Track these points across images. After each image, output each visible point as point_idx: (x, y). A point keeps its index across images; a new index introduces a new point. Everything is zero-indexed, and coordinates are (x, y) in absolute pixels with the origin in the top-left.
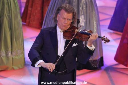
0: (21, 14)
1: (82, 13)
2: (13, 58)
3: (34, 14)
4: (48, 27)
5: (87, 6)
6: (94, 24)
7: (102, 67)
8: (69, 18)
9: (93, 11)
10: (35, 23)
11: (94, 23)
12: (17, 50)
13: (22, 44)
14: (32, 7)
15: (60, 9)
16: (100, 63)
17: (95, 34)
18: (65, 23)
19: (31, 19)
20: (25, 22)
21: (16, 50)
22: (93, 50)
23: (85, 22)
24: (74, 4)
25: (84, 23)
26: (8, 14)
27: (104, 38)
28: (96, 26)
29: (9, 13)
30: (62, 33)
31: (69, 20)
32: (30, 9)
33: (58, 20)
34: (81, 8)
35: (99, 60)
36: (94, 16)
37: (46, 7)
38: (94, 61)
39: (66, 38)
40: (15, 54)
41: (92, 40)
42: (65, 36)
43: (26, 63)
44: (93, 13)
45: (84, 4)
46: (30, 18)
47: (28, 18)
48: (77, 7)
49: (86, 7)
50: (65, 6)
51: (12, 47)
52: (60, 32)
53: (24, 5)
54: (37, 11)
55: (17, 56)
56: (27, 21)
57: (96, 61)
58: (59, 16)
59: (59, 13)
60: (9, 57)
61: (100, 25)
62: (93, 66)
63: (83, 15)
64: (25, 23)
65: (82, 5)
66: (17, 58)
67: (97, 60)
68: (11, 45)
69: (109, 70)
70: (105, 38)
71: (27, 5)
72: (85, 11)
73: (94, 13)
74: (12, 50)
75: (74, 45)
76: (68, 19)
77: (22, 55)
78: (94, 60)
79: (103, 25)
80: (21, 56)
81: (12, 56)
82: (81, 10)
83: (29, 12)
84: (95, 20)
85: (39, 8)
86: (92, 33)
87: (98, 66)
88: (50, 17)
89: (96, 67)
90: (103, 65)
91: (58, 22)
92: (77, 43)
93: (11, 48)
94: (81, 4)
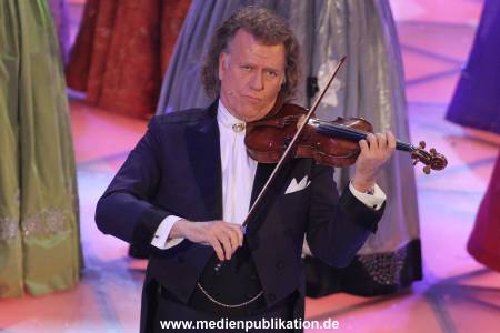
0: (67, 54)
1: (330, 52)
2: (25, 248)
3: (123, 54)
4: (182, 109)
5: (351, 20)
6: (382, 97)
7: (416, 285)
8: (271, 66)
9: (374, 43)
10: (123, 92)
11: (382, 92)
12: (44, 210)
13: (67, 185)
14: (112, 23)
15: (232, 27)
16: (405, 266)
17: (382, 136)
18: (252, 88)
19: (107, 75)
20: (84, 89)
21: (39, 209)
22: (377, 208)
23: (341, 89)
24: (294, 11)
25: (338, 93)
26: (7, 57)
27: (421, 151)
28: (387, 107)
29: (12, 53)
30: (241, 136)
31: (272, 72)
32: (102, 31)
33: (221, 77)
34: (323, 30)
35: (405, 254)
36: (379, 62)
37: (174, 26)
38: (379, 257)
39: (260, 156)
40: (36, 227)
41: (369, 160)
42: (252, 145)
43: (89, 266)
44: (375, 50)
45: (338, 11)
46: (103, 69)
47: (93, 71)
48: (307, 25)
49: (347, 25)
50: (252, 14)
51: (22, 198)
52: (231, 131)
53: (76, 17)
54: (132, 42)
55: (47, 236)
56: (93, 83)
57: (389, 256)
58: (225, 59)
59: (224, 46)
60: (9, 242)
61: (405, 104)
62: (375, 278)
63: (332, 58)
64: (81, 95)
65: (327, 16)
66: (46, 244)
67: (393, 254)
68: (18, 192)
69: (446, 297)
70: (427, 150)
71: (92, 13)
72: (341, 41)
73: (380, 49)
74: (22, 209)
75: (294, 187)
76: (264, 70)
77: (69, 231)
78: (383, 256)
79: (419, 105)
80: (64, 236)
81: (23, 237)
82: (325, 36)
83: (99, 45)
84: (384, 79)
85: (143, 30)
86: (370, 130)
87: (396, 282)
88: (191, 67)
89: (388, 283)
90: (418, 275)
91: (223, 84)
92: (305, 178)
93: (17, 203)
94: (325, 11)
